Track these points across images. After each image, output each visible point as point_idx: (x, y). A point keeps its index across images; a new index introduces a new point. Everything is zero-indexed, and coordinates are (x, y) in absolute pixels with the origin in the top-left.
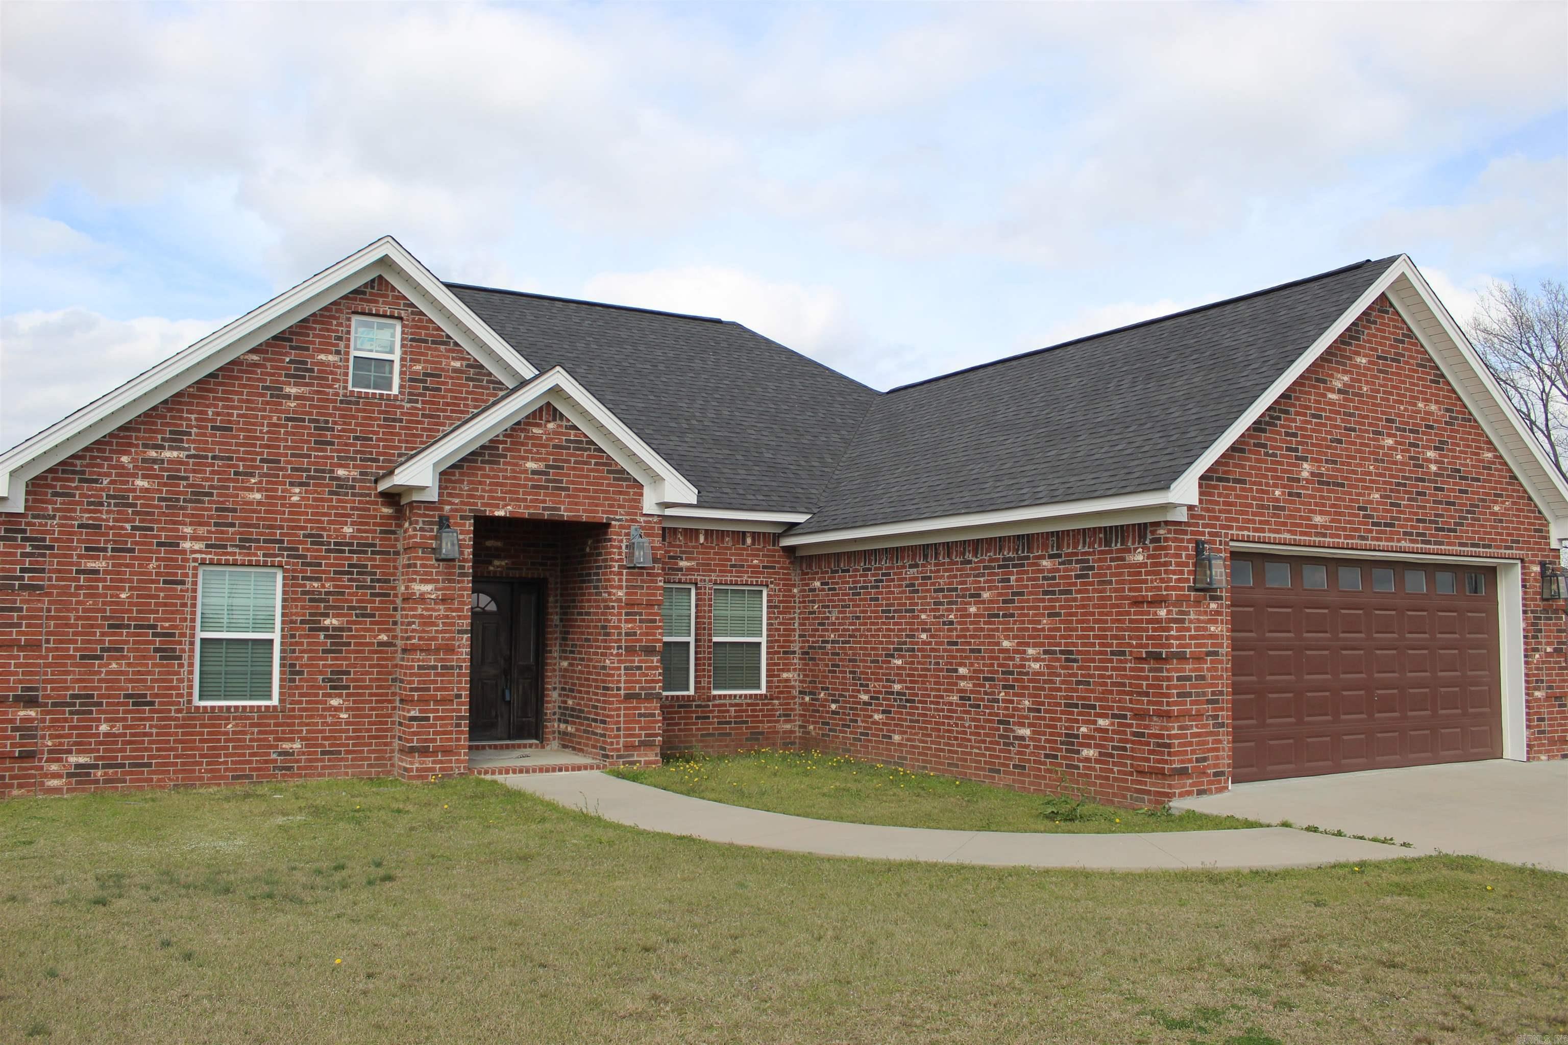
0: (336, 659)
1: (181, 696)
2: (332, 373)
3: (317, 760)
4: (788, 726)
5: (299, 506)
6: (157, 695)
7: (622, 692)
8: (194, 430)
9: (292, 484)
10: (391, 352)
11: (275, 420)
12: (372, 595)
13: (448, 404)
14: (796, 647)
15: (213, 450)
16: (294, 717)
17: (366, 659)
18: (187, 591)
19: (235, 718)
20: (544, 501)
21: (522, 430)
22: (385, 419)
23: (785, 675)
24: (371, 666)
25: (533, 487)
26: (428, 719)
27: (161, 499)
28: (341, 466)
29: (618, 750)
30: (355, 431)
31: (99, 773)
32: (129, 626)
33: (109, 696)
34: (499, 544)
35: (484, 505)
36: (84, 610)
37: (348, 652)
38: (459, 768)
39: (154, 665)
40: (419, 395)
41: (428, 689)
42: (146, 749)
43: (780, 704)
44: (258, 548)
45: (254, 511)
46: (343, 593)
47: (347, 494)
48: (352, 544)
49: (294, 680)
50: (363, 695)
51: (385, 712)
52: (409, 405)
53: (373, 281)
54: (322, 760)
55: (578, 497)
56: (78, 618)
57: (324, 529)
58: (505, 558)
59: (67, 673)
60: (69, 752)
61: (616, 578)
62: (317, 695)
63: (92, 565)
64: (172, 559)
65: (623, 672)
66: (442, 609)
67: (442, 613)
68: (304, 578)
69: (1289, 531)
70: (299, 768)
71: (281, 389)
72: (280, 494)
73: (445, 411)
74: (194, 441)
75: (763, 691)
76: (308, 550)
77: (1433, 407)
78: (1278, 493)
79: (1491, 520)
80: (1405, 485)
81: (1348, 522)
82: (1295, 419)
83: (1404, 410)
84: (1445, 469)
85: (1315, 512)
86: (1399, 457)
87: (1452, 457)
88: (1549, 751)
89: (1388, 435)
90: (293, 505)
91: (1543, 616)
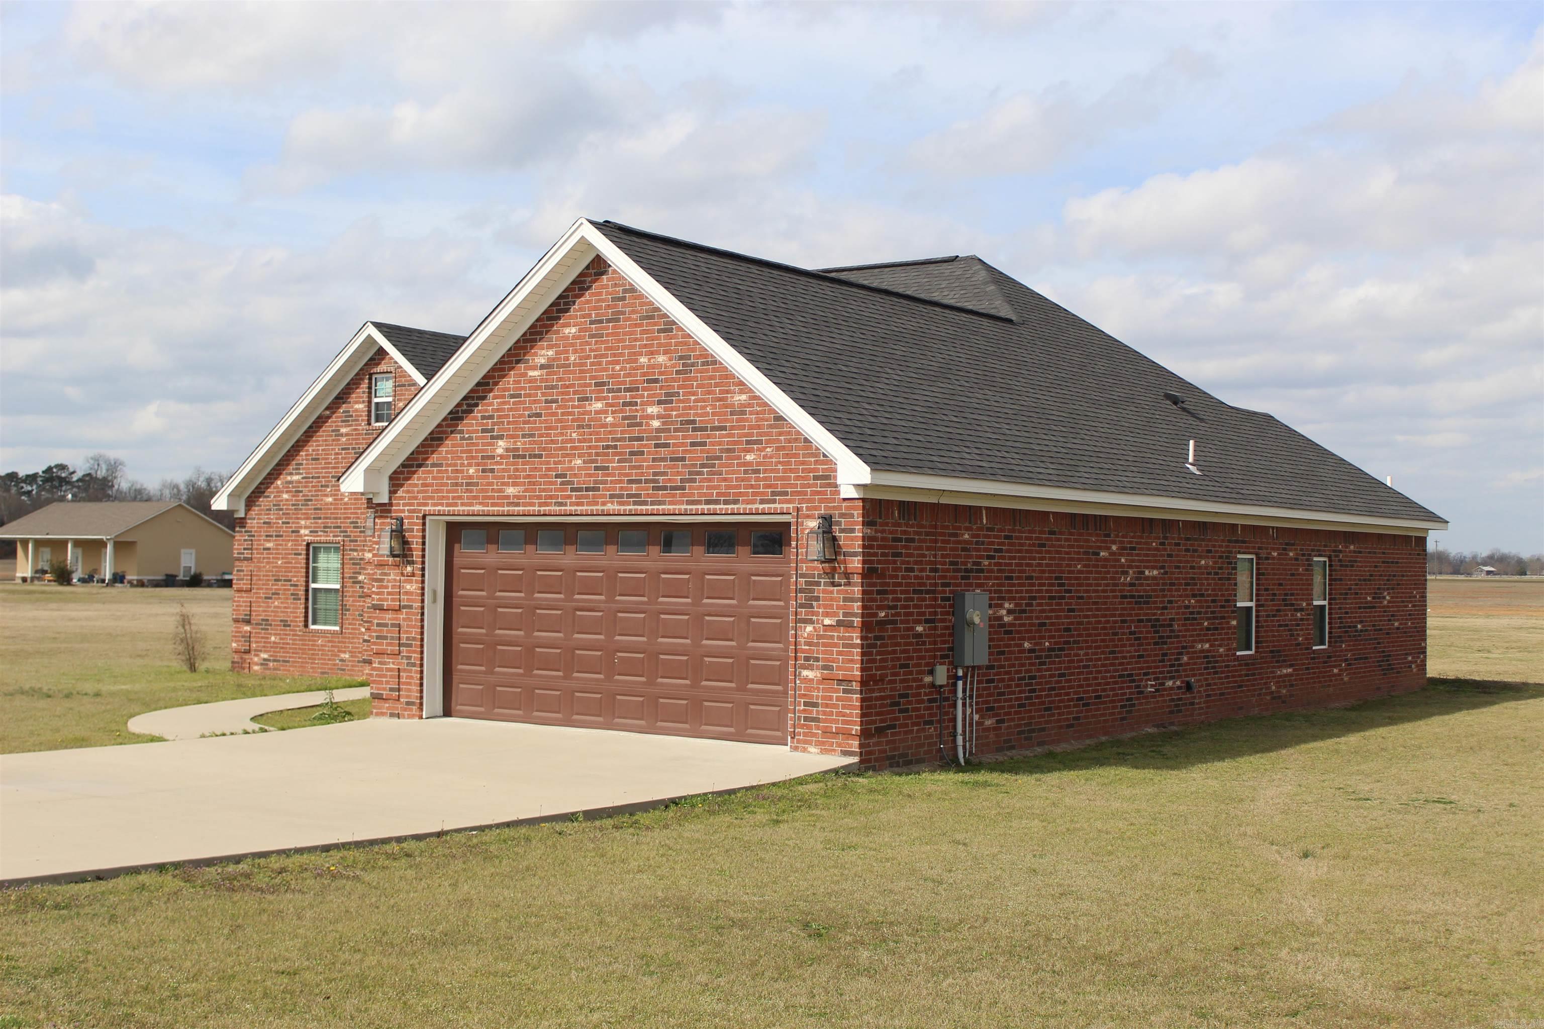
2: (361, 416)
3: (356, 665)
6: (292, 621)
8: (305, 462)
10: (392, 396)
15: (312, 473)
16: (345, 637)
18: (302, 559)
19: (321, 636)
27: (292, 505)
31: (272, 664)
32: (281, 580)
33: (274, 620)
36: (266, 571)
39: (291, 603)
42: (288, 652)
44: (331, 532)
45: (329, 509)
49: (346, 614)
54: (359, 666)
56: (264, 576)
59: (260, 606)
60: (261, 651)
62: (355, 624)
63: (268, 545)
64: (296, 540)
68: (350, 550)
69: (480, 504)
74: (304, 469)
77: (661, 359)
78: (472, 471)
79: (739, 472)
80: (615, 447)
81: (544, 490)
82: (492, 402)
83: (621, 370)
84: (672, 423)
85: (507, 484)
86: (610, 419)
87: (684, 408)
88: (823, 743)
89: (598, 399)
90: (346, 504)
91: (822, 581)
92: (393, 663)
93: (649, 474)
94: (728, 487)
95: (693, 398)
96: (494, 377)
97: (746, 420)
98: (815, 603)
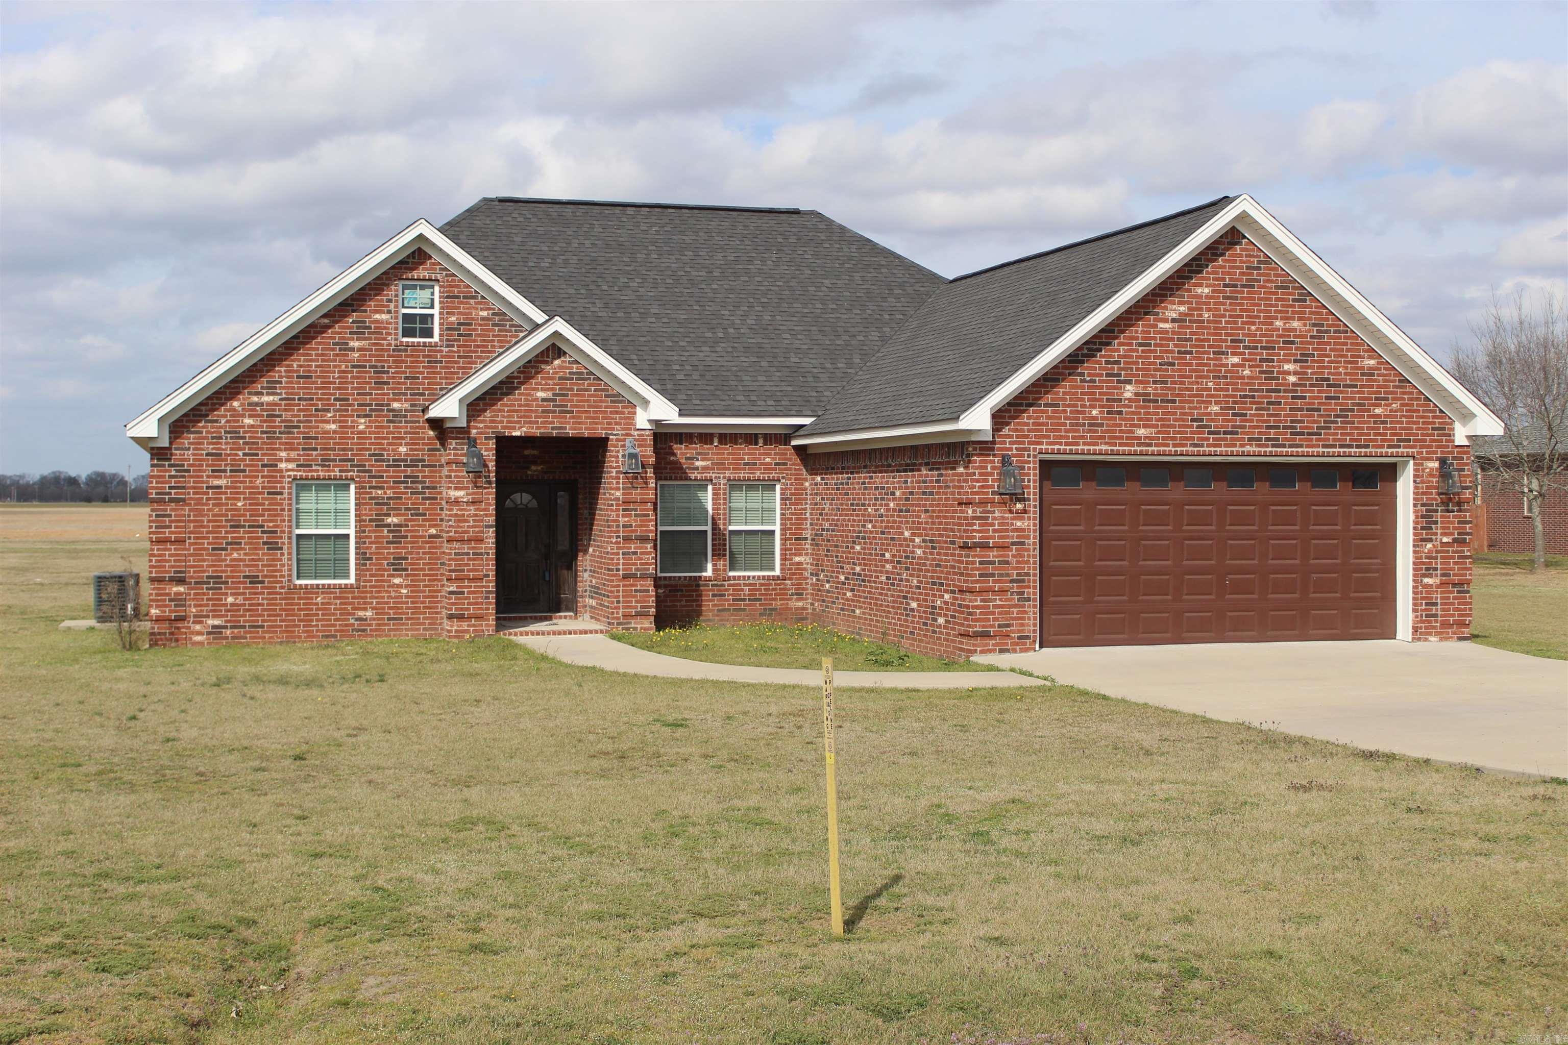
0: (397, 548)
1: (283, 576)
2: (385, 328)
3: (385, 625)
4: (800, 604)
5: (365, 433)
6: (266, 576)
7: (621, 572)
9: (358, 416)
10: (432, 307)
11: (343, 368)
12: (423, 499)
13: (478, 346)
14: (808, 534)
15: (298, 394)
16: (366, 592)
17: (420, 548)
18: (284, 499)
19: (323, 593)
20: (553, 423)
21: (533, 367)
22: (429, 362)
23: (797, 559)
24: (424, 553)
25: (543, 411)
26: (463, 593)
27: (262, 432)
28: (395, 400)
29: (618, 618)
30: (405, 372)
31: (228, 632)
32: (244, 526)
33: (233, 577)
34: (535, 452)
35: (503, 427)
36: (214, 515)
37: (406, 543)
38: (488, 630)
39: (263, 554)
40: (454, 340)
41: (463, 571)
42: (260, 615)
43: (792, 584)
44: (335, 466)
45: (331, 438)
46: (400, 498)
47: (401, 422)
48: (406, 460)
49: (365, 565)
50: (418, 575)
51: (435, 588)
52: (447, 349)
53: (414, 252)
54: (389, 625)
55: (580, 417)
56: (209, 521)
57: (384, 449)
58: (541, 464)
59: (204, 560)
60: (208, 616)
61: (614, 481)
62: (383, 575)
63: (217, 482)
64: (272, 476)
65: (621, 556)
66: (472, 510)
67: (473, 512)
68: (370, 488)
69: (1106, 443)
70: (371, 630)
71: (347, 344)
72: (350, 424)
73: (476, 352)
74: (284, 388)
75: (777, 572)
76: (373, 466)
78: (1095, 412)
79: (1369, 422)
80: (1253, 397)
81: (1179, 432)
82: (1118, 348)
83: (1256, 330)
84: (1308, 379)
85: (1138, 426)
86: (1247, 372)
87: (1318, 368)
88: (1441, 633)
89: (1234, 354)
90: (360, 432)
91: (1439, 508)
92: (1001, 600)
93: (1286, 421)
94: (1359, 434)
95: (1327, 359)
96: (1119, 325)
97: (1375, 381)
98: (1433, 526)
